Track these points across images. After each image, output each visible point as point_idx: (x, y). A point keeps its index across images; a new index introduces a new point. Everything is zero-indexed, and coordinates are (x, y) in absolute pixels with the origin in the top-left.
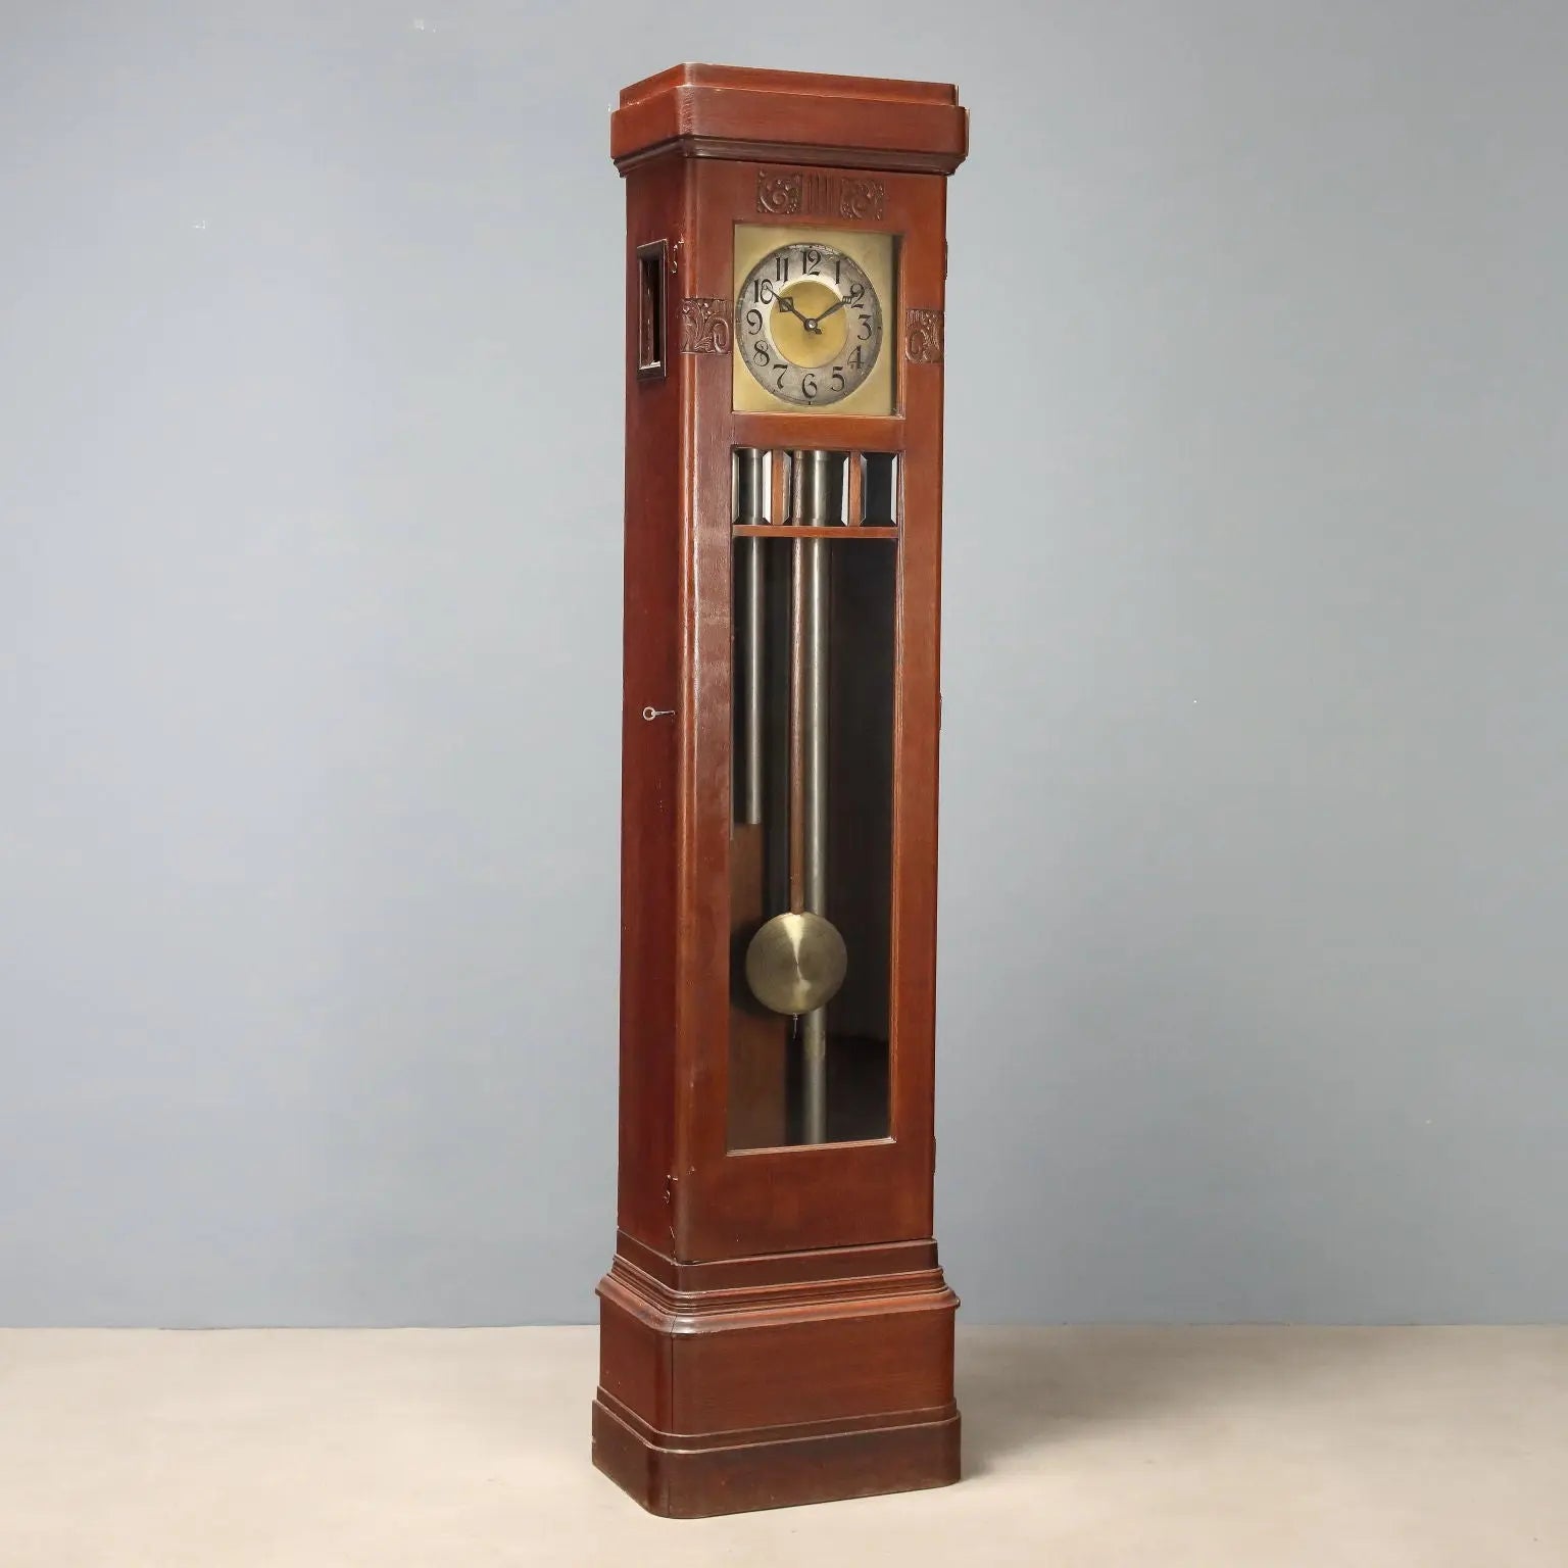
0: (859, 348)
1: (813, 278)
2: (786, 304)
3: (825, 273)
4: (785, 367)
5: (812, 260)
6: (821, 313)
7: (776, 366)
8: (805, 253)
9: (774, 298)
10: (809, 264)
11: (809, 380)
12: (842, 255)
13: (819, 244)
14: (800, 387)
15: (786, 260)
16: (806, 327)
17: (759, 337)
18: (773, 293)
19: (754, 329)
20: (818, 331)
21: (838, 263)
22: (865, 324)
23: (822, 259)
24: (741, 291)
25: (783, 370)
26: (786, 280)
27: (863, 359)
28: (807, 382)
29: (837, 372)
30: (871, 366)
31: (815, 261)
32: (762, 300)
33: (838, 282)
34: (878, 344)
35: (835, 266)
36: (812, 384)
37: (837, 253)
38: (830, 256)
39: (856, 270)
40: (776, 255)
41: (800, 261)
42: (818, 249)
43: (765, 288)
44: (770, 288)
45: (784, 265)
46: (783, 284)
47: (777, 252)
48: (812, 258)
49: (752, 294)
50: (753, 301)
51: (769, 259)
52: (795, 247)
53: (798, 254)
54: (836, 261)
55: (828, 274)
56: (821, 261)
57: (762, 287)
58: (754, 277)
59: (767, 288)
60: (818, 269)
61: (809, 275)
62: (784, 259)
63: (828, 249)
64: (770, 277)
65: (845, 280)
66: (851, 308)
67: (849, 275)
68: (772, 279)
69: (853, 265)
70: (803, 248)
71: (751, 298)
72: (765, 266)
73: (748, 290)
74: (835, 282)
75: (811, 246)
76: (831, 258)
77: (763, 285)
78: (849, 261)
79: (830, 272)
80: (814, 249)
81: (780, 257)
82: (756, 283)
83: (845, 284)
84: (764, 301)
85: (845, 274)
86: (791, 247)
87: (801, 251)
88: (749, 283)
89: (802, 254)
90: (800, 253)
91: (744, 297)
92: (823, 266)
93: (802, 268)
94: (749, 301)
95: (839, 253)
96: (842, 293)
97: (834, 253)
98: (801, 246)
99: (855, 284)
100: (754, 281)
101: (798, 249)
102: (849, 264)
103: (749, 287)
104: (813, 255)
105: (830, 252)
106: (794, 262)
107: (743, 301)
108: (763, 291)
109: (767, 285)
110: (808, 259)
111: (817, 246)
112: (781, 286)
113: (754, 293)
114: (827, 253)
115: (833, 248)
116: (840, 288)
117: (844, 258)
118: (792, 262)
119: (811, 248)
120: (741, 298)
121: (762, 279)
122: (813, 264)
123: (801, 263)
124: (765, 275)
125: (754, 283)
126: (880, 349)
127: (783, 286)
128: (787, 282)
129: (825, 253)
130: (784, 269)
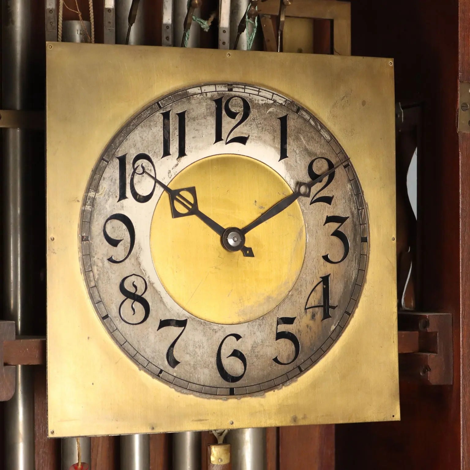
0: (325, 280)
1: (236, 148)
2: (184, 202)
3: (259, 138)
4: (182, 324)
5: (232, 115)
6: (255, 216)
7: (164, 323)
8: (218, 102)
9: (159, 190)
10: (228, 123)
11: (231, 344)
12: (292, 103)
13: (246, 85)
14: (214, 360)
15: (182, 117)
16: (224, 243)
17: (127, 268)
18: (157, 181)
19: (119, 252)
20: (249, 253)
21: (283, 121)
22: (337, 234)
23: (253, 113)
24: (92, 178)
25: (175, 331)
26: (182, 153)
27: (334, 300)
28: (226, 351)
29: (283, 328)
30: (349, 314)
31: (239, 118)
32: (135, 194)
33: (283, 155)
34: (362, 271)
35: (277, 124)
36: (236, 354)
37: (280, 101)
38: (267, 106)
39: (319, 131)
40: (162, 107)
41: (208, 118)
42: (244, 92)
43: (140, 170)
44: (151, 170)
45: (177, 125)
46: (175, 162)
47: (164, 101)
48: (233, 110)
49: (115, 183)
50: (116, 197)
51: (149, 114)
52: (199, 89)
53: (205, 104)
54: (281, 116)
55: (265, 142)
56: (251, 116)
57: (135, 170)
58: (117, 150)
59: (144, 172)
60: (246, 132)
61: (227, 143)
62: (177, 114)
63: (263, 93)
64: (149, 149)
65: (298, 151)
66: (311, 203)
67: (304, 142)
68: (155, 152)
69: (312, 123)
70: (216, 91)
71: (111, 190)
72: (139, 128)
73: (104, 175)
74: (279, 157)
75: (231, 87)
76: (271, 110)
77: (135, 167)
78: (304, 113)
79: (268, 137)
80: (237, 94)
81: (170, 111)
82: (122, 161)
83: (298, 158)
84: (138, 196)
85: (297, 139)
86: (191, 91)
87: (211, 99)
88: (108, 162)
89: (214, 104)
90: (209, 102)
91: (96, 190)
92: (254, 126)
93: (213, 132)
94: (106, 197)
95: (284, 100)
96: (292, 177)
97: (275, 101)
98: (212, 88)
99: (317, 158)
100: (118, 158)
101: (206, 95)
102: (305, 120)
103: (107, 170)
104: (235, 105)
105: (268, 99)
106: (198, 120)
107: (94, 197)
108: (137, 178)
109: (143, 165)
110: (224, 112)
111: (243, 88)
112: (172, 167)
113: (118, 182)
114: (262, 100)
115: (274, 91)
116: (289, 168)
117: (295, 109)
118: (194, 119)
119: (231, 92)
120: (90, 192)
121: (133, 154)
122: (234, 122)
123: (212, 121)
124: (139, 145)
125: (118, 161)
126: (366, 279)
127: (177, 165)
128: (183, 159)
129: (258, 100)
130: (177, 133)
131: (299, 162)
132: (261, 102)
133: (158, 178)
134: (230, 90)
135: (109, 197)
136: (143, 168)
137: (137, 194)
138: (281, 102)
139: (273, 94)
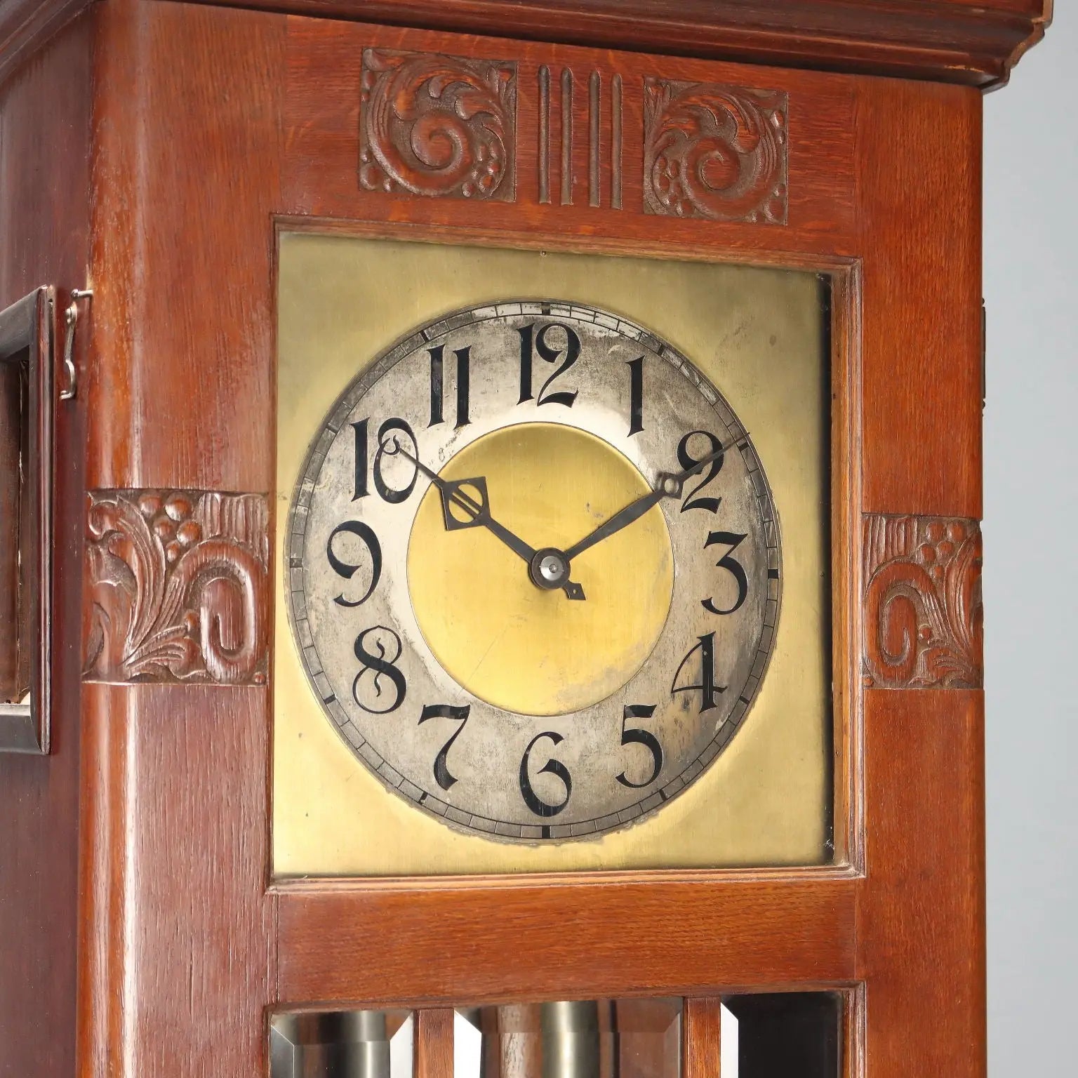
0: (706, 642)
1: (556, 413)
2: (464, 505)
3: (595, 397)
4: (460, 713)
5: (550, 356)
6: (588, 530)
7: (430, 712)
8: (525, 332)
9: (423, 482)
10: (541, 369)
11: (544, 751)
12: (652, 338)
13: (572, 304)
14: (515, 777)
15: (463, 357)
16: (534, 575)
17: (368, 614)
18: (419, 466)
19: (354, 587)
20: (576, 592)
21: (636, 367)
22: (726, 563)
23: (585, 352)
24: (309, 459)
25: (448, 725)
26: (463, 419)
27: (721, 676)
28: (537, 761)
29: (634, 723)
30: (746, 700)
31: (560, 360)
32: (381, 487)
33: (636, 426)
34: (769, 627)
35: (626, 374)
36: (554, 767)
37: (632, 333)
38: (609, 341)
39: (696, 387)
40: (429, 339)
41: (509, 360)
42: (570, 317)
43: (391, 447)
44: (409, 448)
45: (455, 371)
46: (451, 434)
47: (432, 329)
48: (551, 347)
49: (347, 468)
50: (350, 492)
51: (407, 350)
52: (492, 311)
53: (502, 336)
54: (631, 359)
55: (604, 402)
56: (581, 357)
57: (382, 446)
58: (353, 411)
59: (398, 449)
60: (571, 384)
61: (539, 404)
62: (455, 352)
63: (601, 319)
64: (408, 411)
65: (660, 420)
66: (682, 511)
67: (671, 404)
68: (416, 416)
69: (686, 372)
70: (521, 314)
71: (342, 481)
72: (390, 375)
73: (330, 454)
74: (628, 429)
75: (547, 308)
76: (615, 348)
77: (384, 440)
78: (672, 356)
79: (609, 394)
80: (558, 319)
81: (443, 346)
82: (361, 430)
83: (661, 432)
84: (387, 492)
85: (660, 398)
86: (479, 313)
87: (514, 327)
88: (336, 432)
89: (518, 336)
90: (510, 332)
91: (316, 480)
92: (586, 375)
93: (517, 383)
94: (333, 491)
95: (638, 332)
96: (651, 465)
97: (622, 334)
98: (515, 309)
99: (694, 433)
100: (352, 425)
101: (505, 320)
102: (672, 366)
103: (335, 444)
104: (554, 340)
105: (610, 329)
106: (490, 362)
107: (311, 491)
108: (385, 460)
109: (397, 438)
110: (535, 351)
111: (567, 310)
112: (447, 442)
113: (353, 465)
114: (600, 332)
115: (621, 316)
116: (645, 448)
117: (656, 347)
118: (484, 361)
119: (547, 317)
120: (305, 483)
121: (380, 419)
122: (553, 367)
123: (515, 366)
124: (389, 403)
125: (353, 430)
126: (775, 642)
127: (454, 439)
128: (465, 428)
129: (593, 332)
130: (455, 385)
131: (661, 438)
132: (598, 335)
133: (421, 461)
134: (547, 313)
135: (337, 492)
136: (396, 443)
137: (386, 488)
138: (632, 335)
139: (619, 321)
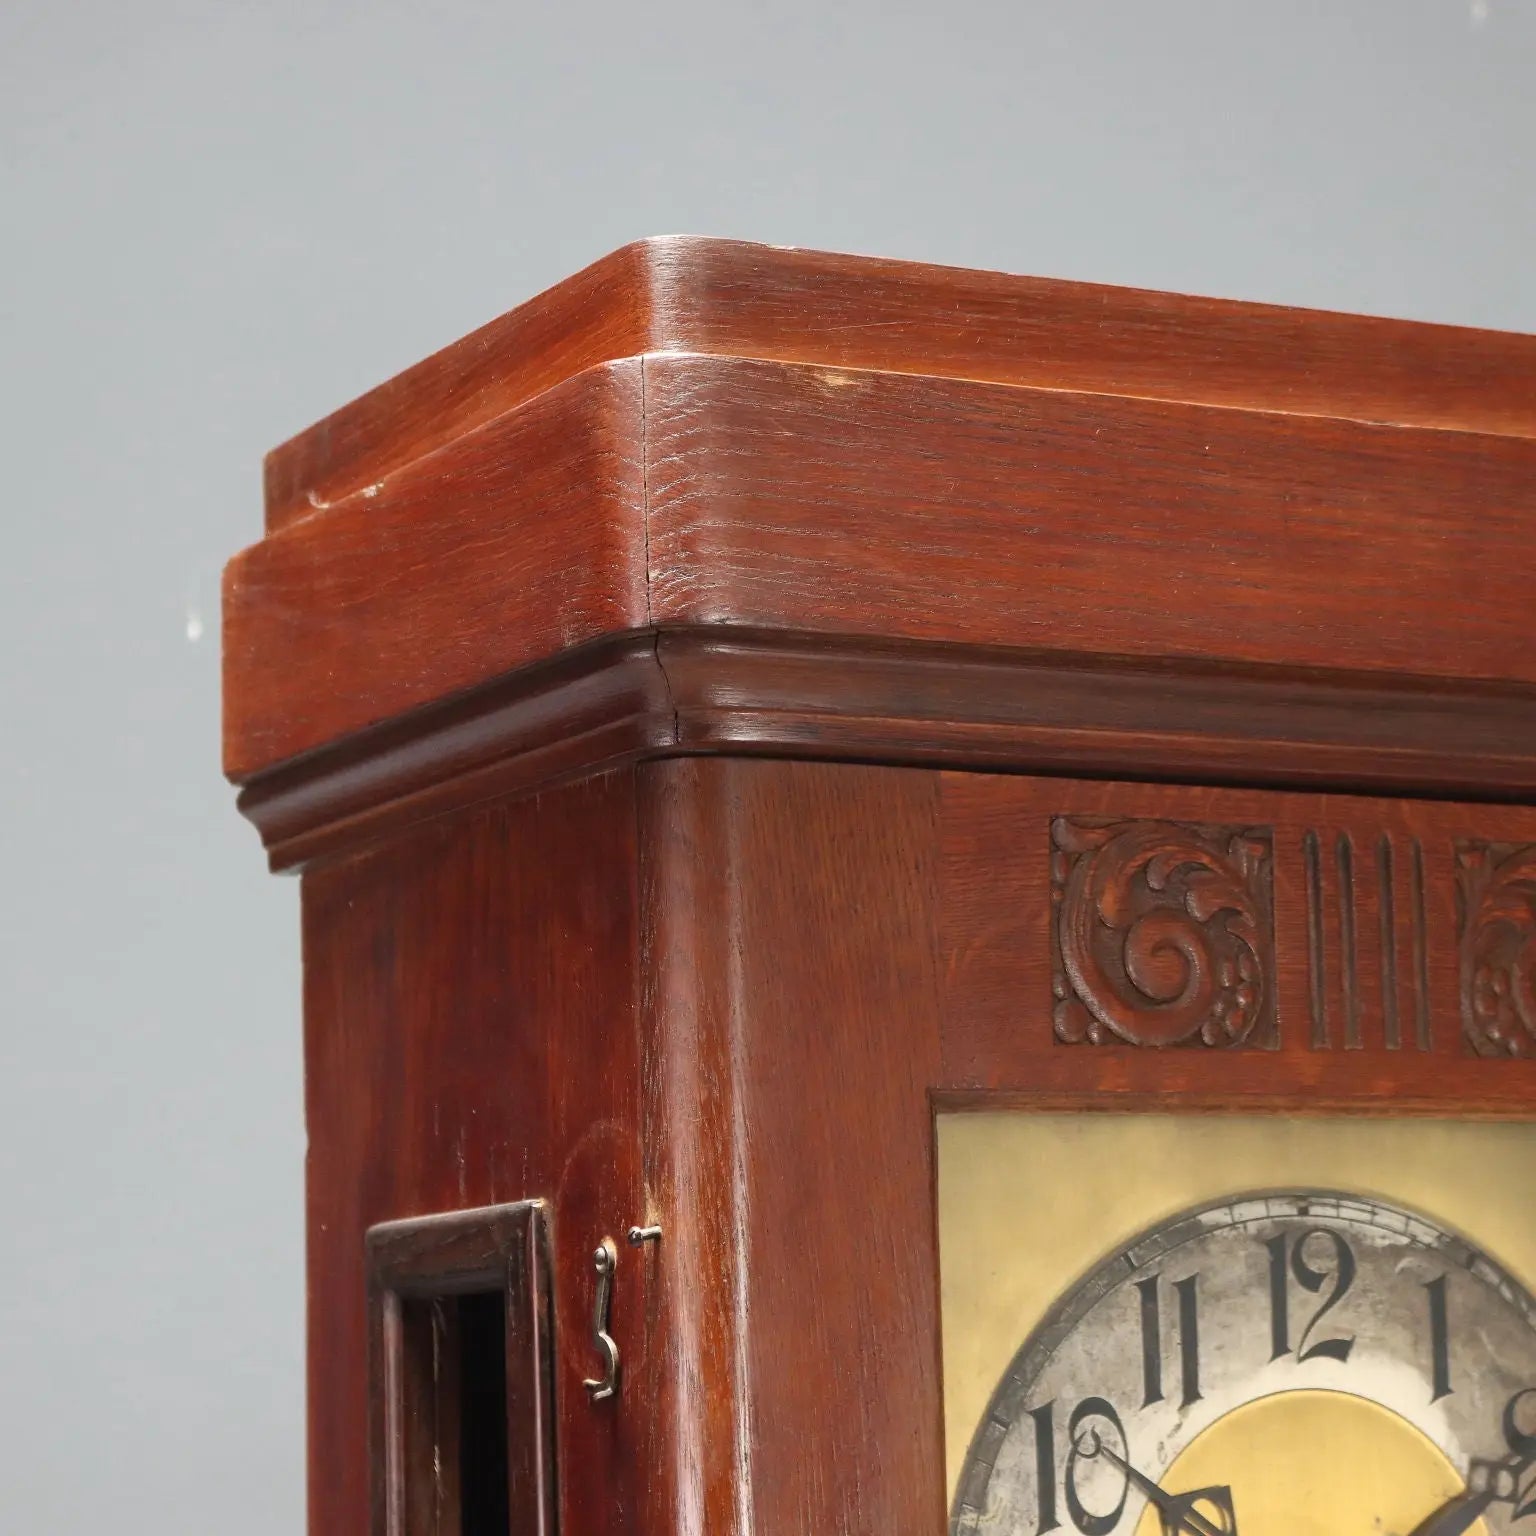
1: (1325, 1370)
3: (1379, 1343)
5: (1312, 1281)
8: (1276, 1247)
9: (1137, 1500)
10: (1302, 1303)
12: (1454, 1243)
13: (1341, 1196)
15: (1187, 1291)
18: (1131, 1474)
21: (1437, 1290)
23: (1363, 1270)
24: (969, 1471)
26: (1191, 1394)
31: (1327, 1287)
32: (1077, 1513)
33: (1441, 1387)
35: (1421, 1300)
37: (1427, 1237)
38: (1396, 1252)
39: (1523, 1316)
40: (1136, 1264)
41: (1254, 1291)
42: (1338, 1217)
43: (1088, 1446)
44: (1115, 1444)
45: (1176, 1315)
46: (1175, 1418)
47: (1141, 1248)
48: (1314, 1266)
49: (1026, 1485)
50: (1032, 1523)
51: (1105, 1286)
52: (1225, 1214)
53: (1242, 1253)
54: (1430, 1278)
55: (1393, 1352)
56: (1357, 1284)
57: (1076, 1443)
58: (1030, 1392)
59: (1098, 1449)
60: (1345, 1325)
61: (1301, 1360)
62: (1175, 1284)
63: (1384, 1218)
64: (1111, 1384)
65: (1476, 1375)
66: (1516, 1516)
67: (1490, 1348)
68: (1124, 1393)
69: (1507, 1294)
70: (1268, 1217)
71: (1018, 1506)
72: (1082, 1327)
73: (1001, 1463)
74: (1429, 1391)
75: (1303, 1204)
76: (1404, 1263)
77: (1077, 1435)
78: (1487, 1270)
79: (1400, 1337)
80: (1321, 1221)
81: (1156, 1277)
82: (1044, 1419)
83: (1477, 1394)
84: (1086, 1519)
85: (1473, 1340)
86: (1207, 1218)
87: (1258, 1238)
88: (1006, 1425)
89: (1264, 1252)
90: (1254, 1248)
91: (981, 1507)
92: (1365, 1309)
93: (1266, 1328)
94: (1006, 1525)
95: (1436, 1234)
96: (1464, 1448)
97: (1414, 1239)
98: (1258, 1209)
99: (1525, 1391)
100: (1031, 1413)
101: (1245, 1228)
102: (1488, 1285)
103: (1006, 1448)
104: (1317, 1255)
105: (1395, 1232)
106: (1227, 1297)
107: (974, 1526)
108: (1081, 1466)
109: (1097, 1430)
110: (1291, 1275)
111: (1333, 1206)
112: (1168, 1432)
113: (1034, 1480)
114: (1384, 1237)
115: (1410, 1212)
116: (1455, 1421)
117: (1463, 1257)
118: (1217, 1297)
119: (1305, 1219)
120: (965, 1514)
121: (1071, 1401)
122: (1317, 1300)
123: (1262, 1300)
124: (1084, 1376)
125: (1031, 1421)
127: (1179, 1426)
128: (1196, 1408)
129: (1373, 1238)
130: (1177, 1337)
131: (1479, 1403)
132: (1380, 1243)
133: (1134, 1463)
134: (1304, 1212)
135: (1013, 1525)
136: (1096, 1437)
137: (1085, 1513)
138: (1427, 1239)
139: (1409, 1218)
